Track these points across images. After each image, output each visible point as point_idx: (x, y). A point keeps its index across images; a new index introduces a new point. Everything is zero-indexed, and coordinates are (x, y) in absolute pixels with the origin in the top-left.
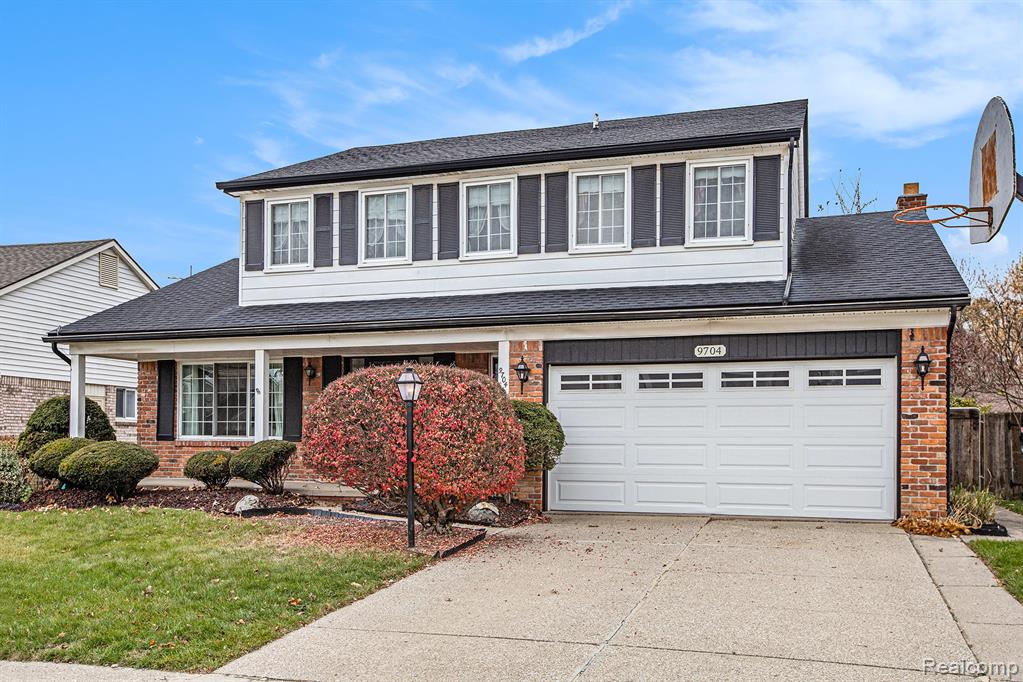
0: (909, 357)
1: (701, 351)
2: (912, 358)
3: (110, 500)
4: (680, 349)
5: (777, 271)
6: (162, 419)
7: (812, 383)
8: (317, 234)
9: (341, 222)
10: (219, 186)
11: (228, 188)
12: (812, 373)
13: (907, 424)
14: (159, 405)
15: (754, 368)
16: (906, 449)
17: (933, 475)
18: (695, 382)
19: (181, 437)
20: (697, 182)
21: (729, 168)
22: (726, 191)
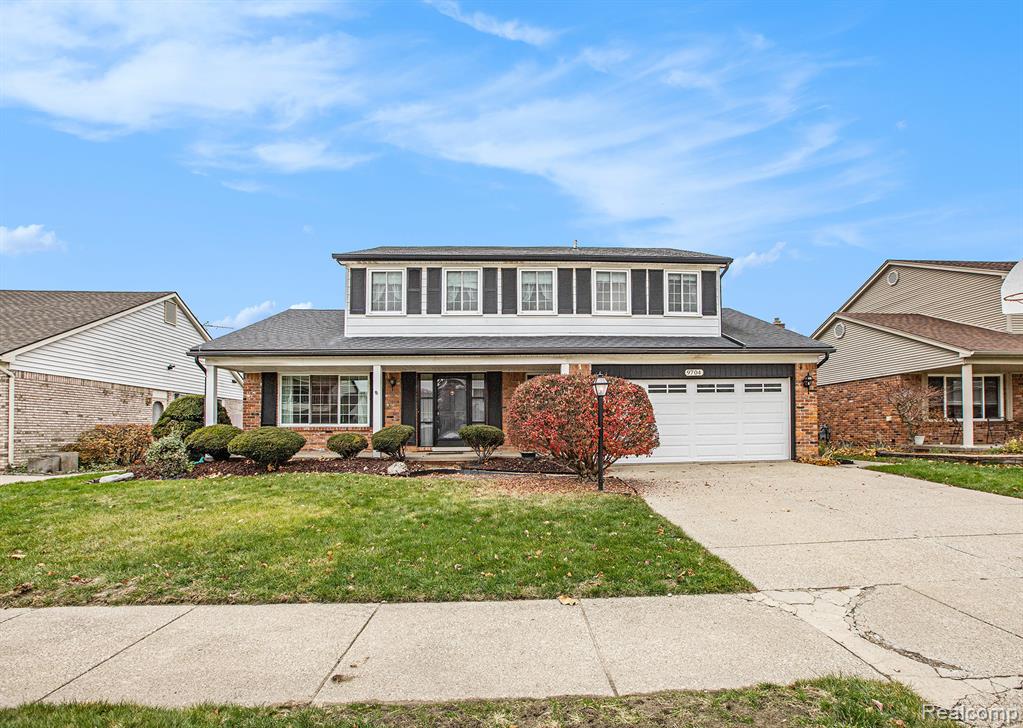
0: (799, 377)
1: (689, 373)
2: (802, 378)
3: (270, 467)
4: (677, 371)
5: (717, 332)
6: (265, 412)
7: (746, 391)
8: (409, 293)
9: (429, 286)
10: (334, 256)
11: (340, 258)
12: (746, 385)
13: (798, 411)
14: (263, 402)
15: (715, 382)
16: (798, 424)
17: (812, 436)
18: (682, 390)
19: (280, 424)
20: (670, 281)
21: (688, 275)
22: (686, 289)
